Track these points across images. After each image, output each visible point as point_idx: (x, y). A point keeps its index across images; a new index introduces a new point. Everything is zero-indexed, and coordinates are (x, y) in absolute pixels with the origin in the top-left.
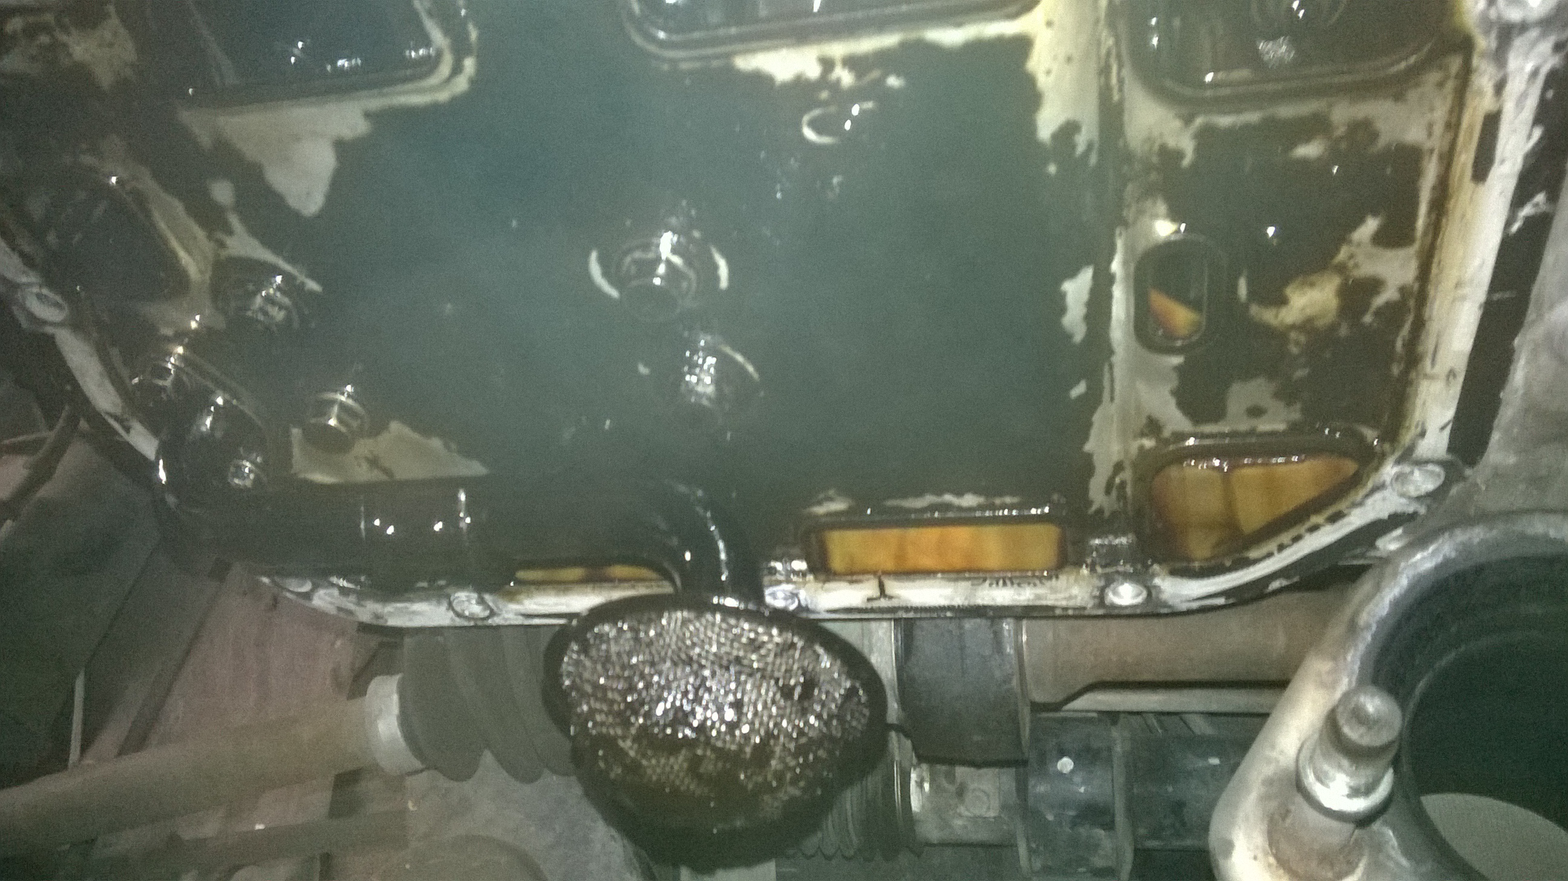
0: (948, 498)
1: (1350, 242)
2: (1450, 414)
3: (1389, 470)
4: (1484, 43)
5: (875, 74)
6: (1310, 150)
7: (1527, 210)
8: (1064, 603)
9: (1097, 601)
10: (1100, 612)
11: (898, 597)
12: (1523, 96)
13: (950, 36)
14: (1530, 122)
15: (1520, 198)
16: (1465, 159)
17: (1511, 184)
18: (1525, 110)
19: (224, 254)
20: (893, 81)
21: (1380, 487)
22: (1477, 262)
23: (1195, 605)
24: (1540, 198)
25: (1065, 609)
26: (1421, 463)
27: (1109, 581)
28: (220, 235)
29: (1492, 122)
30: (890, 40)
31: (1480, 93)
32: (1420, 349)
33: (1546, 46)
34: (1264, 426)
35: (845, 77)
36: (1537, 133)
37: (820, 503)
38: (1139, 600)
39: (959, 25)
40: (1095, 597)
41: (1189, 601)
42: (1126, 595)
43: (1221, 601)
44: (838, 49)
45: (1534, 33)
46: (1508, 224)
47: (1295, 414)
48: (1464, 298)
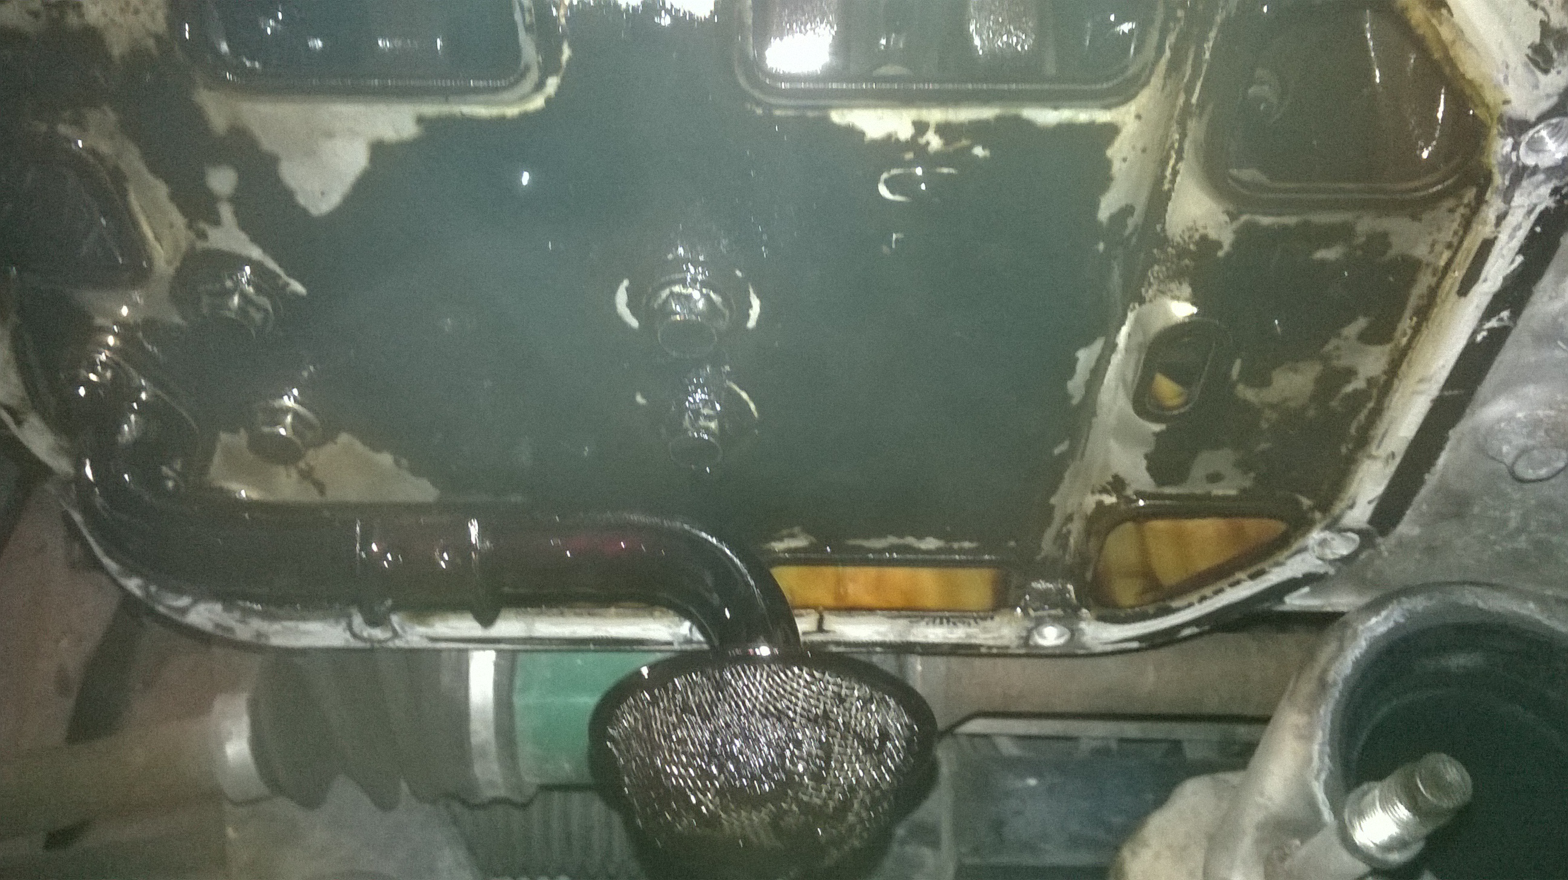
0: (910, 540)
1: (1339, 335)
2: (1380, 490)
3: (1316, 535)
4: (1500, 180)
5: (965, 142)
6: (1330, 254)
7: (1493, 323)
8: (991, 643)
9: (1022, 641)
10: (1022, 651)
11: (834, 632)
12: (1518, 227)
13: (1046, 116)
14: (1517, 250)
15: (1490, 311)
16: (1457, 275)
17: (1485, 300)
18: (1515, 240)
19: (200, 245)
20: (979, 151)
21: (1303, 550)
22: (1441, 363)
23: (1109, 648)
24: (1505, 314)
25: (990, 647)
26: (1342, 531)
27: (1040, 622)
28: (202, 225)
29: (1487, 245)
30: (987, 113)
31: (1485, 223)
32: (1372, 433)
33: (1545, 190)
34: (1218, 491)
35: (934, 142)
36: (1520, 259)
37: (781, 539)
38: (1061, 641)
39: (1056, 108)
40: (1022, 637)
41: (1106, 643)
42: (1051, 636)
43: (1135, 645)
44: (935, 115)
45: (1541, 177)
46: (1475, 333)
47: (1248, 482)
48: (1421, 393)
